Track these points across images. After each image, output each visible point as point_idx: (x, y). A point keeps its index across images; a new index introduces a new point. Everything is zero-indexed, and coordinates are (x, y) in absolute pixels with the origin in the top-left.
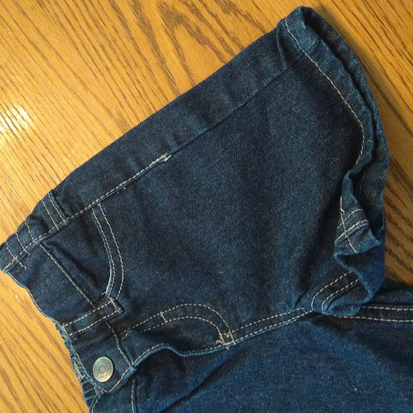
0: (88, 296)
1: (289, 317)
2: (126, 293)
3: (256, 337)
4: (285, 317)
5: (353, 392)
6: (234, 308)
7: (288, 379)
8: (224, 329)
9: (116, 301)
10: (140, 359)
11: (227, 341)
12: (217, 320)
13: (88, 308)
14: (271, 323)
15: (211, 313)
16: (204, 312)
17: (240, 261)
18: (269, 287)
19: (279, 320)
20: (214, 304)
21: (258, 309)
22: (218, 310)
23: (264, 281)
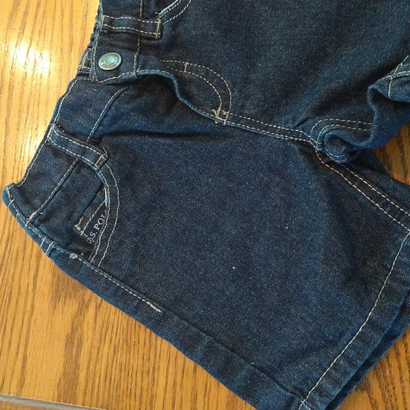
0: (143, 7)
1: (284, 133)
2: (175, 25)
3: (245, 130)
4: (278, 132)
5: (281, 229)
6: (247, 98)
7: (241, 183)
8: (226, 107)
9: (162, 26)
10: (147, 72)
11: (220, 116)
12: (226, 97)
13: (137, 15)
14: (266, 129)
15: (225, 88)
16: (220, 85)
17: (282, 66)
18: (287, 104)
19: (274, 130)
20: (234, 84)
21: (265, 112)
22: (233, 91)
23: (286, 96)
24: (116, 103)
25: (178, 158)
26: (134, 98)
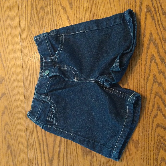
0: (51, 53)
1: (93, 81)
2: (60, 57)
3: (83, 82)
4: (91, 81)
5: (98, 106)
6: (82, 73)
7: (86, 96)
8: (77, 77)
9: (57, 57)
10: (54, 74)
11: (76, 80)
12: (77, 74)
13: (50, 56)
14: (88, 80)
15: (76, 72)
16: (75, 71)
17: (89, 63)
18: (93, 73)
19: (90, 80)
20: (78, 70)
21: (87, 76)
22: (78, 72)
23: (92, 71)
24: (50, 82)
25: (69, 94)
26: (54, 80)
